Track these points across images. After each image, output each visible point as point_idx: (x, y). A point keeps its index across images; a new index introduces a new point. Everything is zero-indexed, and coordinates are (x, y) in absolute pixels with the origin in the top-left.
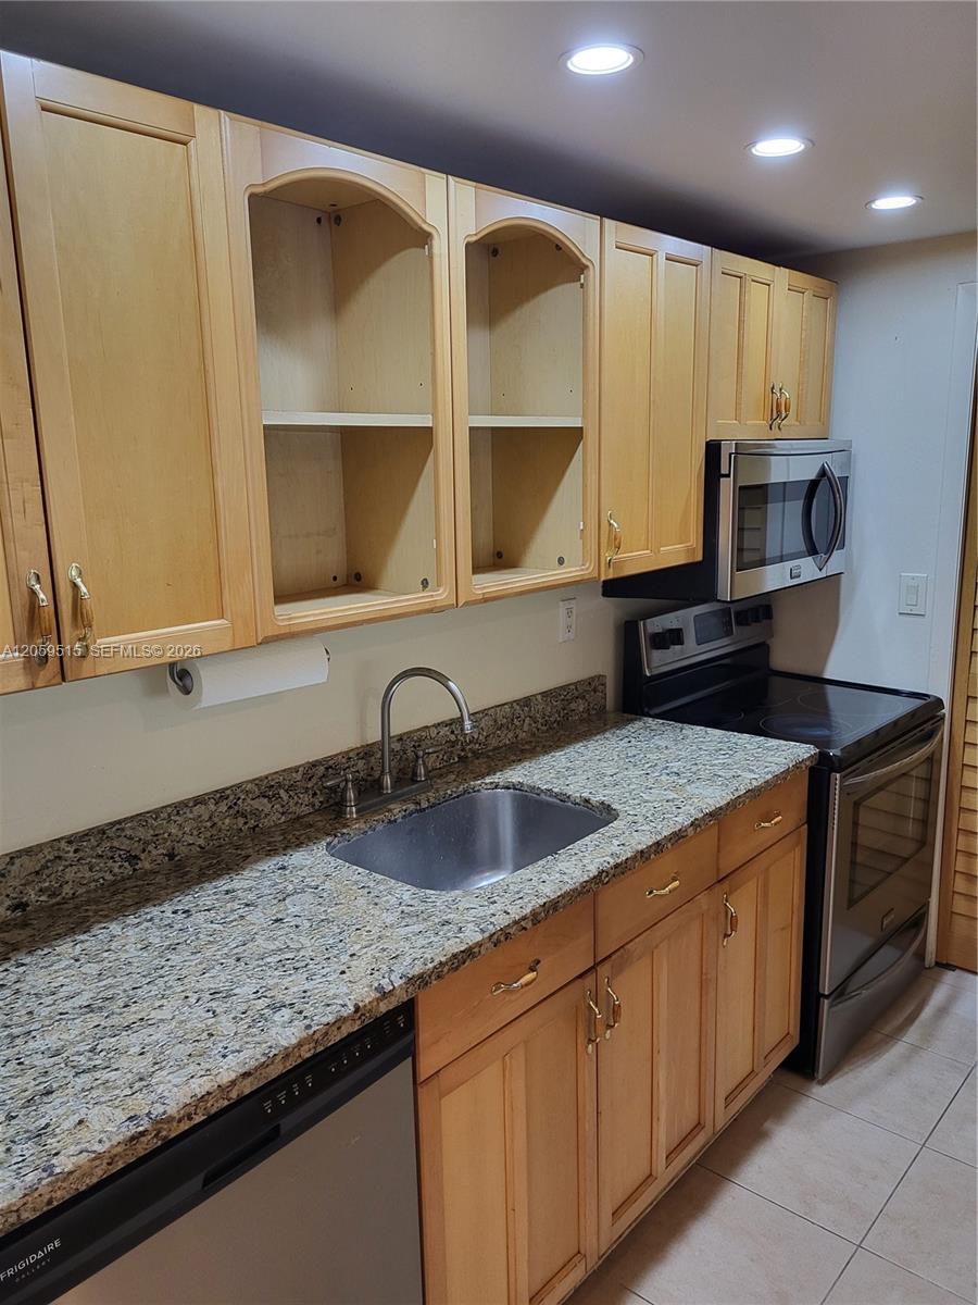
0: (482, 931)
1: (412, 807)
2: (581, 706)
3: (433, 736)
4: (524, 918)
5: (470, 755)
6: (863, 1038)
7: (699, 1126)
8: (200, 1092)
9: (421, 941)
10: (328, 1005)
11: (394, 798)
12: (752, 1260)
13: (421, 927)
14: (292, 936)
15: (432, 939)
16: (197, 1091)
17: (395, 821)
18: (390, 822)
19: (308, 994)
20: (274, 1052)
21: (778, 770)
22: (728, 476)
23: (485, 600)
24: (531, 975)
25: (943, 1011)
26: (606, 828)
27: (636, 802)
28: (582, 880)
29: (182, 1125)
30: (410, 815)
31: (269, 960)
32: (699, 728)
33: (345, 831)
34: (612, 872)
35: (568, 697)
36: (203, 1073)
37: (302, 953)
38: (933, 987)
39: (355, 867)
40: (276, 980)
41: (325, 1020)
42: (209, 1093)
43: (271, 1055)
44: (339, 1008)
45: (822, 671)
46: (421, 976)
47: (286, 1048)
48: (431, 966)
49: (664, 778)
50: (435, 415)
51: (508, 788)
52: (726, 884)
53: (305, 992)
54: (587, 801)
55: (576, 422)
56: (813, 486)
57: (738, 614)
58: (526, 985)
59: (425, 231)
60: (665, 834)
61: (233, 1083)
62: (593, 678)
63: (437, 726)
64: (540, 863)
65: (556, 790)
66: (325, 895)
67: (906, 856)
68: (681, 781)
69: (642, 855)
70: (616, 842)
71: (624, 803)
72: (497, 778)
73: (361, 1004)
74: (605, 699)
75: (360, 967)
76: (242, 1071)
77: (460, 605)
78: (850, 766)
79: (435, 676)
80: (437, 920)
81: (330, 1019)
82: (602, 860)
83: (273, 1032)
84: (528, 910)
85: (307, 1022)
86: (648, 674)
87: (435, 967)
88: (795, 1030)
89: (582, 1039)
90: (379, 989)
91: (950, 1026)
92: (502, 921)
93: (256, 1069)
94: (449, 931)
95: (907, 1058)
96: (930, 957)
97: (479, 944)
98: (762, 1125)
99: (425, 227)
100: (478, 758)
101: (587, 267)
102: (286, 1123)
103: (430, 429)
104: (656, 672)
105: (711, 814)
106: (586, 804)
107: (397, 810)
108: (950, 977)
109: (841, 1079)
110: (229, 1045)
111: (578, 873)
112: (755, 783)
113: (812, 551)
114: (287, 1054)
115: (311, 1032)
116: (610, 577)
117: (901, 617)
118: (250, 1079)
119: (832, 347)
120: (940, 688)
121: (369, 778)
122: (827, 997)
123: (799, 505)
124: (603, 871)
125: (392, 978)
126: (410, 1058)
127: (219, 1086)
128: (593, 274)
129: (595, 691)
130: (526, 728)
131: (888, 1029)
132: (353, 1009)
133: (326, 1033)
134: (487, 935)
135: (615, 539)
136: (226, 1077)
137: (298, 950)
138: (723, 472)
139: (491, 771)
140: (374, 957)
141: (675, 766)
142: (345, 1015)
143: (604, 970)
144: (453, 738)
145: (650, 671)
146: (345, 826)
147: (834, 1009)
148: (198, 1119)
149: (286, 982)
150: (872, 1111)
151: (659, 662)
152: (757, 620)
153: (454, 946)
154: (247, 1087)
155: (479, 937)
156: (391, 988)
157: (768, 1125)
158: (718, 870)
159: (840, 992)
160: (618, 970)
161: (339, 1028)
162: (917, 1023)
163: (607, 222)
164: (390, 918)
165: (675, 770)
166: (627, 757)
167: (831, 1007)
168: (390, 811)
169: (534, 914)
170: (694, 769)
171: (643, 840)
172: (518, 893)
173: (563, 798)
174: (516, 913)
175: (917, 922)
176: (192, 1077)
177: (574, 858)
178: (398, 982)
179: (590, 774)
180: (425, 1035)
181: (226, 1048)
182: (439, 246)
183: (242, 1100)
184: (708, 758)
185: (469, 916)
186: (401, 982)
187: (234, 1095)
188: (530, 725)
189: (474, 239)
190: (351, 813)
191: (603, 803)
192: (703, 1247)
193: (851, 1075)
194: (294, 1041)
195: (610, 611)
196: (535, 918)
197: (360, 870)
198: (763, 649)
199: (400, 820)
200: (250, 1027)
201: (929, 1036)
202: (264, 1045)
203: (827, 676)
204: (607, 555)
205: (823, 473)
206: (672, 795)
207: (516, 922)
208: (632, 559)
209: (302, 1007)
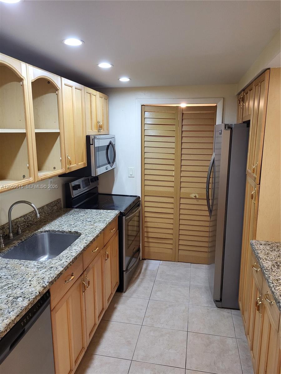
0: (63, 267)
1: (20, 241)
2: (55, 208)
3: (20, 220)
4: (71, 262)
5: (30, 225)
6: (131, 281)
7: (103, 309)
8: (8, 323)
9: (48, 273)
10: (32, 294)
11: (14, 240)
12: (120, 337)
13: (45, 270)
14: (7, 280)
15: (50, 272)
16: (7, 323)
17: (16, 246)
18: (15, 246)
19: (24, 293)
20: (23, 308)
21: (113, 217)
22: (93, 144)
23: (42, 180)
24: (73, 277)
25: (146, 269)
26: (80, 237)
27: (84, 230)
28: (81, 250)
29: (5, 333)
30: (20, 244)
31: (5, 288)
32: (89, 210)
33: (3, 251)
34: (86, 247)
35: (53, 205)
36: (6, 318)
37: (14, 284)
38: (143, 264)
39: (14, 260)
40: (11, 292)
41: (33, 297)
42: (10, 323)
43: (22, 309)
44: (35, 294)
45: (111, 193)
46: (52, 281)
47: (26, 307)
48: (53, 278)
49: (87, 223)
50: (26, 129)
51: (45, 232)
52: (105, 247)
53: (22, 292)
54: (70, 232)
55: (58, 131)
56: (108, 146)
57: (91, 179)
58: (73, 279)
59: (21, 78)
60: (95, 236)
61: (15, 319)
62: (58, 200)
63: (21, 217)
64: (68, 248)
65: (61, 230)
66: (10, 268)
67: (136, 235)
68: (93, 223)
69: (91, 242)
70: (85, 240)
71: (81, 230)
72: (41, 230)
73: (40, 291)
74: (61, 205)
75: (34, 283)
76: (16, 315)
77: (36, 182)
78: (126, 214)
79: (26, 202)
80: (49, 267)
81: (34, 297)
82: (83, 245)
83: (20, 304)
84: (71, 260)
85: (28, 299)
86: (73, 197)
87: (54, 279)
88: (118, 281)
89: (81, 292)
90: (43, 287)
91: (148, 272)
92: (66, 264)
93: (20, 314)
94: (54, 269)
95: (141, 282)
96: (141, 258)
97: (63, 271)
98: (114, 306)
99: (22, 77)
100: (32, 225)
101: (58, 89)
102: (26, 327)
103: (25, 133)
104: (74, 197)
105: (103, 230)
106: (70, 233)
107: (16, 243)
108: (145, 261)
109: (129, 290)
110: (9, 310)
111: (79, 249)
112: (110, 221)
113: (109, 163)
114: (26, 308)
115: (30, 301)
116: (69, 172)
117: (129, 178)
118: (18, 317)
119: (109, 112)
120: (139, 194)
121: (4, 235)
122: (125, 271)
123: (105, 151)
124: (85, 247)
125: (46, 283)
126: (49, 305)
127: (12, 320)
128: (60, 91)
129: (59, 203)
130: (43, 215)
131: (136, 276)
132: (38, 293)
133: (34, 301)
134: (64, 268)
135: (70, 162)
136: (13, 318)
137: (12, 283)
138: (91, 143)
139: (39, 228)
140: (37, 280)
141: (89, 220)
142: (37, 295)
143: (85, 273)
144: (25, 220)
145: (73, 196)
146: (2, 250)
147: (126, 274)
148: (8, 331)
149: (15, 291)
150: (137, 295)
151: (75, 194)
152: (95, 181)
153: (57, 272)
154: (18, 319)
155: (62, 269)
156: (46, 286)
157: (115, 305)
158: (104, 244)
159: (127, 270)
160: (88, 272)
161: (36, 299)
162: (141, 273)
163: (62, 78)
164: (35, 270)
165: (89, 221)
166: (75, 219)
167: (126, 273)
168: (14, 243)
169: (73, 261)
170: (94, 220)
171: (91, 238)
172: (67, 256)
173: (63, 232)
174: (69, 261)
175: (139, 250)
176: (3, 320)
177: (76, 246)
178: (47, 284)
179: (68, 225)
180: (52, 297)
181: (8, 311)
182: (25, 82)
183: (17, 323)
184: (95, 217)
185: (57, 264)
186: (48, 284)
187: (15, 322)
188: (44, 214)
189: (33, 81)
190: (2, 246)
191: (75, 231)
192: (108, 338)
193: (131, 289)
194: (27, 304)
195: (61, 180)
196: (73, 262)
197: (17, 260)
198: (96, 188)
199: (17, 246)
200: (12, 304)
201: (144, 276)
202: (20, 307)
203: (113, 193)
204: (68, 166)
205: (110, 143)
206: (92, 227)
207: (69, 264)
208: (73, 167)
209: (24, 296)
